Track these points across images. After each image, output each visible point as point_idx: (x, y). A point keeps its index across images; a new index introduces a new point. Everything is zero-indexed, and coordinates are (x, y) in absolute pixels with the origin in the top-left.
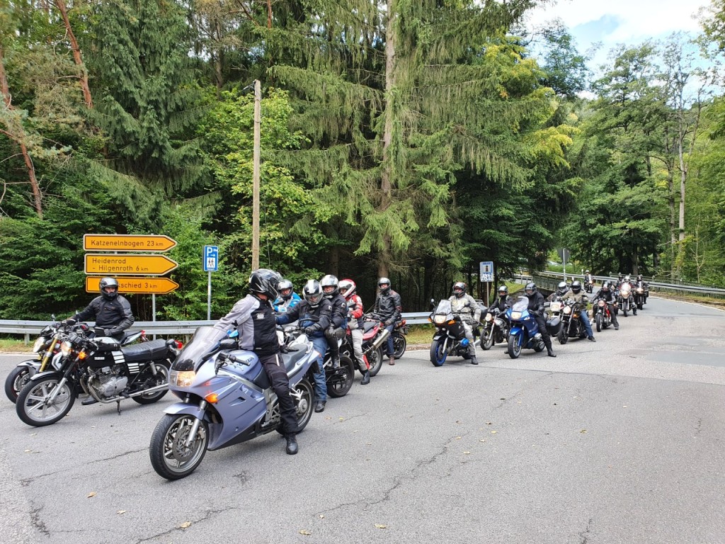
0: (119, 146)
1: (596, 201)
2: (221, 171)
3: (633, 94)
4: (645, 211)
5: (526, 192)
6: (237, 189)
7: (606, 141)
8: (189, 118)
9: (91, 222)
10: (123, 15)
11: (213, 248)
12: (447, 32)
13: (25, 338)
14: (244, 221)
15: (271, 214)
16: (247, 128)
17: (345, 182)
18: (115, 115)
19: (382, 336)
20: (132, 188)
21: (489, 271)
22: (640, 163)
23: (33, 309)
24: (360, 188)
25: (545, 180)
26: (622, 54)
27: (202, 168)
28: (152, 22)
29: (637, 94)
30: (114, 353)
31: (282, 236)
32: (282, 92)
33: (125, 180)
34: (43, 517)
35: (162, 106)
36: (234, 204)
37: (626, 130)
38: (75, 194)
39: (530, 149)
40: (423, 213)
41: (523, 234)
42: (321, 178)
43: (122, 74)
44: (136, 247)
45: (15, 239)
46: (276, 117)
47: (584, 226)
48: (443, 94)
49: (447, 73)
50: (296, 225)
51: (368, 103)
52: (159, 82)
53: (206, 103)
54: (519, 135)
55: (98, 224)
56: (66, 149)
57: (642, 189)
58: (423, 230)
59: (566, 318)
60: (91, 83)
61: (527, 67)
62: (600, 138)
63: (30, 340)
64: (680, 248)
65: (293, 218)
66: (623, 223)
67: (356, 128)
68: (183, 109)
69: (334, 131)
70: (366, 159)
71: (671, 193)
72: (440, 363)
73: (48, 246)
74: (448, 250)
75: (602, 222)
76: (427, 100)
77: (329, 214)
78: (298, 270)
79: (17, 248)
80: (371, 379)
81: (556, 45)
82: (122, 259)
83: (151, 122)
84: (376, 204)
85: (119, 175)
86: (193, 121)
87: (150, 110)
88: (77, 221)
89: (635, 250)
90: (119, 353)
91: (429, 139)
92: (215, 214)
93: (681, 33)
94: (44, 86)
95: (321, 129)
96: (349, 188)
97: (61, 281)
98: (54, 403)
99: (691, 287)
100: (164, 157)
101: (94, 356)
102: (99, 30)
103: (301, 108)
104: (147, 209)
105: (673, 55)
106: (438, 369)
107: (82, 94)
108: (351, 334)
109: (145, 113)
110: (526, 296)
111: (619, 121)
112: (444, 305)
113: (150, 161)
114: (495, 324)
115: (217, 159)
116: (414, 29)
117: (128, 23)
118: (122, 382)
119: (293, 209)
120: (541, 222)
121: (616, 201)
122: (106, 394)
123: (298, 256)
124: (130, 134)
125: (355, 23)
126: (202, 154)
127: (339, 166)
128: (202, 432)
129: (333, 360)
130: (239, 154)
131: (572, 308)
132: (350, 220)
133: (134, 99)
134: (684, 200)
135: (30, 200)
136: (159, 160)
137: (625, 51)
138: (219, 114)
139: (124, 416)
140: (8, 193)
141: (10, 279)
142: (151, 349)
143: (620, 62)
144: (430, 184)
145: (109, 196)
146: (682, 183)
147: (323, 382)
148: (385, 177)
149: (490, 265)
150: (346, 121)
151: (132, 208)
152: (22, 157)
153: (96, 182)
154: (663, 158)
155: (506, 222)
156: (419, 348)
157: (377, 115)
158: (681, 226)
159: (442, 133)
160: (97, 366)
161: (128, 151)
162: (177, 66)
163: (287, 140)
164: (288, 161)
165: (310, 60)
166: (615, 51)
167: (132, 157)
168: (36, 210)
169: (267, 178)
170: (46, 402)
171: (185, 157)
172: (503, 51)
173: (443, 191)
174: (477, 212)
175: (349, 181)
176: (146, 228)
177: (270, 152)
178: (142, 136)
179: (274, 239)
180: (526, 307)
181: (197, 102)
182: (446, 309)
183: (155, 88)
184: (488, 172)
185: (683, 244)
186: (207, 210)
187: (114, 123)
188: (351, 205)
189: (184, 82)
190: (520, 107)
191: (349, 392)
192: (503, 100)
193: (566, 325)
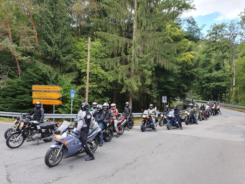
0: (46, 56)
1: (205, 76)
2: (78, 65)
3: (218, 40)
4: (221, 79)
5: (178, 73)
6: (83, 71)
7: (209, 55)
8: (69, 47)
9: (35, 80)
10: (49, 14)
11: (73, 90)
12: (153, 21)
13: (13, 118)
14: (85, 81)
15: (94, 79)
16: (87, 51)
17: (118, 70)
18: (45, 46)
19: (124, 122)
20: (49, 70)
21: (165, 99)
22: (220, 63)
23: (16, 108)
24: (123, 71)
25: (185, 70)
26: (215, 27)
27: (72, 63)
28: (58, 17)
29: (220, 40)
30: (37, 126)
31: (97, 86)
32: (99, 40)
33: (47, 67)
34: (10, 177)
35: (60, 43)
36: (82, 75)
37: (216, 52)
38: (31, 71)
39: (180, 60)
40: (143, 79)
41: (178, 87)
42: (110, 68)
43: (48, 33)
44: (49, 90)
45: (11, 86)
46: (96, 48)
47: (201, 84)
48: (151, 41)
49: (153, 34)
50: (102, 83)
51: (127, 44)
52: (59, 36)
53: (75, 42)
54: (176, 55)
55: (38, 81)
56: (29, 57)
57: (221, 72)
58: (143, 85)
59: (188, 116)
60: (38, 36)
61: (180, 32)
62: (207, 54)
63: (14, 118)
64: (233, 92)
65: (101, 81)
66: (214, 83)
67: (123, 52)
68: (67, 44)
69: (116, 52)
70: (126, 61)
71: (231, 74)
72: (144, 131)
73: (21, 88)
74: (152, 92)
75: (207, 83)
76: (146, 43)
77: (112, 79)
78: (102, 97)
79: (12, 88)
80: (120, 136)
81: (191, 25)
82: (44, 93)
83: (56, 49)
84: (128, 76)
85: (45, 65)
87: (56, 45)
88: (31, 80)
89: (218, 92)
90: (39, 126)
91: (146, 56)
92: (76, 78)
93: (235, 20)
94: (23, 37)
95: (111, 52)
96: (119, 71)
97: (25, 99)
99: (236, 106)
100: (60, 60)
101: (31, 127)
102: (41, 19)
103: (105, 45)
104: (54, 77)
105: (232, 27)
107: (35, 39)
108: (114, 121)
109: (54, 46)
110: (174, 109)
111: (213, 49)
112: (146, 112)
113: (56, 61)
114: (164, 118)
115: (77, 61)
117: (50, 17)
118: (40, 135)
119: (101, 78)
120: (184, 83)
121: (212, 76)
122: (34, 139)
123: (102, 93)
124: (49, 52)
125: (123, 18)
126: (72, 59)
127: (116, 64)
128: (61, 153)
129: (106, 130)
130: (84, 59)
131: (190, 113)
132: (119, 82)
133: (51, 41)
134: (235, 76)
135: (17, 73)
136: (58, 61)
137: (216, 26)
138: (78, 46)
139: (40, 146)
140: (10, 71)
141: (9, 99)
142: (49, 125)
143: (214, 29)
144: (145, 71)
145: (42, 72)
146: (234, 70)
147: (102, 137)
148: (132, 68)
149: (166, 97)
150: (120, 49)
151: (49, 76)
152: (15, 59)
153: (38, 68)
154: (228, 61)
155: (172, 83)
156: (138, 125)
157: (130, 47)
158: (234, 85)
159: (150, 54)
160: (32, 130)
161: (49, 58)
162: (65, 30)
163: (100, 55)
164: (100, 62)
165: (108, 29)
166: (213, 26)
167: (50, 59)
168: (18, 76)
169: (92, 68)
170: (15, 141)
171: (67, 60)
172: (172, 27)
173: (150, 73)
174: (162, 80)
176: (53, 83)
177: (94, 59)
178: (53, 53)
179: (94, 87)
180: (173, 113)
181: (72, 42)
183: (58, 38)
184: (165, 67)
185: (235, 91)
186: (73, 77)
187: (44, 49)
188: (120, 77)
189: (68, 35)
190: (177, 45)
191: (112, 140)
192: (172, 43)
193: (188, 119)
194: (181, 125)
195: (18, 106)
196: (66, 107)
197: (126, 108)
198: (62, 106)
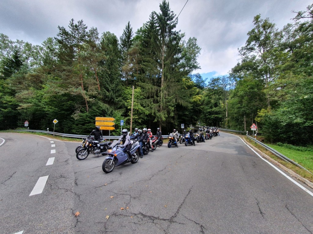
0: (105, 98)
1: (208, 110)
2: (126, 104)
3: (216, 88)
4: (218, 113)
5: (191, 109)
6: (129, 108)
9: (98, 114)
11: (123, 120)
12: (174, 76)
13: (82, 139)
14: (130, 114)
15: (136, 113)
16: (131, 95)
18: (104, 92)
20: (107, 107)
22: (218, 102)
24: (155, 108)
25: (195, 106)
27: (122, 103)
28: (113, 73)
30: (98, 144)
31: (138, 118)
32: (139, 88)
33: (106, 105)
34: (77, 181)
35: (114, 90)
37: (214, 95)
38: (95, 108)
39: (192, 100)
40: (169, 113)
41: (191, 118)
42: (147, 105)
43: (106, 84)
44: (107, 120)
45: (82, 118)
46: (138, 93)
47: (205, 116)
48: (173, 88)
49: (174, 84)
51: (157, 90)
52: (114, 85)
53: (124, 89)
54: (190, 97)
56: (94, 99)
57: (218, 108)
58: (169, 117)
59: (199, 137)
60: (100, 85)
61: (191, 83)
62: (209, 97)
64: (227, 121)
65: (140, 114)
66: (214, 115)
67: (155, 95)
68: (119, 91)
69: (150, 95)
70: (157, 101)
71: (224, 109)
73: (88, 119)
74: (174, 121)
75: (209, 115)
76: (170, 90)
77: (148, 113)
78: (141, 125)
81: (198, 78)
82: (104, 122)
83: (112, 93)
84: (159, 111)
85: (104, 104)
86: (121, 93)
88: (95, 114)
89: (217, 121)
91: (170, 98)
93: (225, 76)
94: (90, 86)
95: (147, 95)
97: (91, 126)
98: (84, 155)
99: (229, 130)
101: (93, 145)
102: (102, 75)
103: (143, 91)
104: (110, 112)
105: (224, 80)
106: (169, 148)
107: (98, 88)
108: (149, 141)
109: (110, 92)
110: (189, 132)
111: (213, 93)
112: (171, 134)
113: (111, 101)
115: (125, 101)
116: (167, 75)
117: (108, 73)
118: (99, 150)
119: (141, 112)
120: (195, 115)
121: (212, 110)
122: (95, 153)
123: (141, 122)
124: (107, 96)
125: (155, 74)
126: (122, 100)
127: (151, 103)
128: (114, 162)
129: (144, 147)
130: (130, 100)
132: (153, 114)
133: (108, 89)
134: (227, 111)
135: (86, 109)
136: (113, 101)
137: (214, 79)
138: (126, 92)
139: (99, 158)
140: (81, 108)
141: (80, 126)
142: (106, 143)
143: (213, 81)
144: (170, 107)
145: (102, 109)
146: (227, 107)
148: (161, 105)
149: (183, 125)
150: (153, 94)
151: (107, 111)
152: (85, 100)
153: (100, 106)
154: (222, 101)
155: (187, 115)
156: (165, 143)
157: (159, 92)
158: (227, 116)
159: (173, 96)
160: (94, 147)
161: (107, 99)
162: (118, 82)
163: (140, 97)
164: (140, 102)
165: (145, 81)
166: (212, 79)
167: (107, 100)
168: (87, 111)
169: (135, 105)
170: (82, 155)
171: (119, 101)
172: (186, 79)
173: (173, 108)
174: (181, 113)
175: (153, 106)
176: (109, 115)
177: (136, 100)
178: (110, 96)
179: (136, 118)
180: (189, 135)
181: (122, 89)
182: (172, 135)
183: (113, 87)
184: (183, 105)
186: (123, 112)
188: (153, 111)
189: (119, 85)
190: (190, 91)
191: (148, 154)
192: (186, 89)
193: (199, 138)
194: (194, 143)
195: (86, 131)
196: (117, 132)
197: (157, 132)
198: (115, 131)
